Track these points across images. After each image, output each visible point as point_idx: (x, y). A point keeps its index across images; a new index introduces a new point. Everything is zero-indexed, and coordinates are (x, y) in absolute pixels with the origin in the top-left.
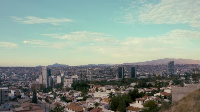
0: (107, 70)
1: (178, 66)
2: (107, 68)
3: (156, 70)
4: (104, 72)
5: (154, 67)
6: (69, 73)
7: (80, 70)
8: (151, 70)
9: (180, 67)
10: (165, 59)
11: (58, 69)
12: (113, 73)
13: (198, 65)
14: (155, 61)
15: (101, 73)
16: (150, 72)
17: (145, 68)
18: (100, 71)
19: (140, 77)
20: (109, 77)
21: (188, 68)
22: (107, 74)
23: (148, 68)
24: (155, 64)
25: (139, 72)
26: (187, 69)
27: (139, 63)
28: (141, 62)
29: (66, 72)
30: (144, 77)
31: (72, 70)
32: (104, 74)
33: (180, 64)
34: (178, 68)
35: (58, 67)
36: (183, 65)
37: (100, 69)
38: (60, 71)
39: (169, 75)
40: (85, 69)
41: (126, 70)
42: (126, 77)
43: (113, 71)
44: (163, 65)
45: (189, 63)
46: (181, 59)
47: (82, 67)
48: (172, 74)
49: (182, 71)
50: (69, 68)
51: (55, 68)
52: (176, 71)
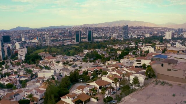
0: (67, 32)
1: (133, 28)
2: (67, 31)
3: (112, 31)
4: (63, 34)
5: (111, 29)
6: (30, 36)
7: (40, 33)
8: (108, 32)
9: (134, 29)
10: (121, 20)
11: (20, 32)
12: (72, 35)
13: (150, 27)
14: (112, 23)
15: (61, 35)
16: (107, 34)
17: (102, 30)
18: (60, 34)
19: (96, 40)
20: (68, 39)
21: (142, 30)
22: (66, 36)
23: (105, 30)
24: (112, 26)
25: (97, 33)
26: (140, 31)
27: (98, 24)
28: (99, 24)
29: (27, 35)
30: (100, 40)
31: (33, 33)
32: (63, 36)
33: (134, 26)
34: (133, 30)
35: (20, 31)
36: (137, 27)
37: (60, 32)
38: (21, 35)
39: (123, 38)
40: (45, 32)
41: (84, 32)
42: (84, 40)
43: (72, 34)
44: (119, 27)
45: (143, 25)
46: (135, 21)
47: (43, 30)
48: (126, 36)
49: (136, 33)
50: (31, 32)
51: (17, 32)
52: (130, 33)
